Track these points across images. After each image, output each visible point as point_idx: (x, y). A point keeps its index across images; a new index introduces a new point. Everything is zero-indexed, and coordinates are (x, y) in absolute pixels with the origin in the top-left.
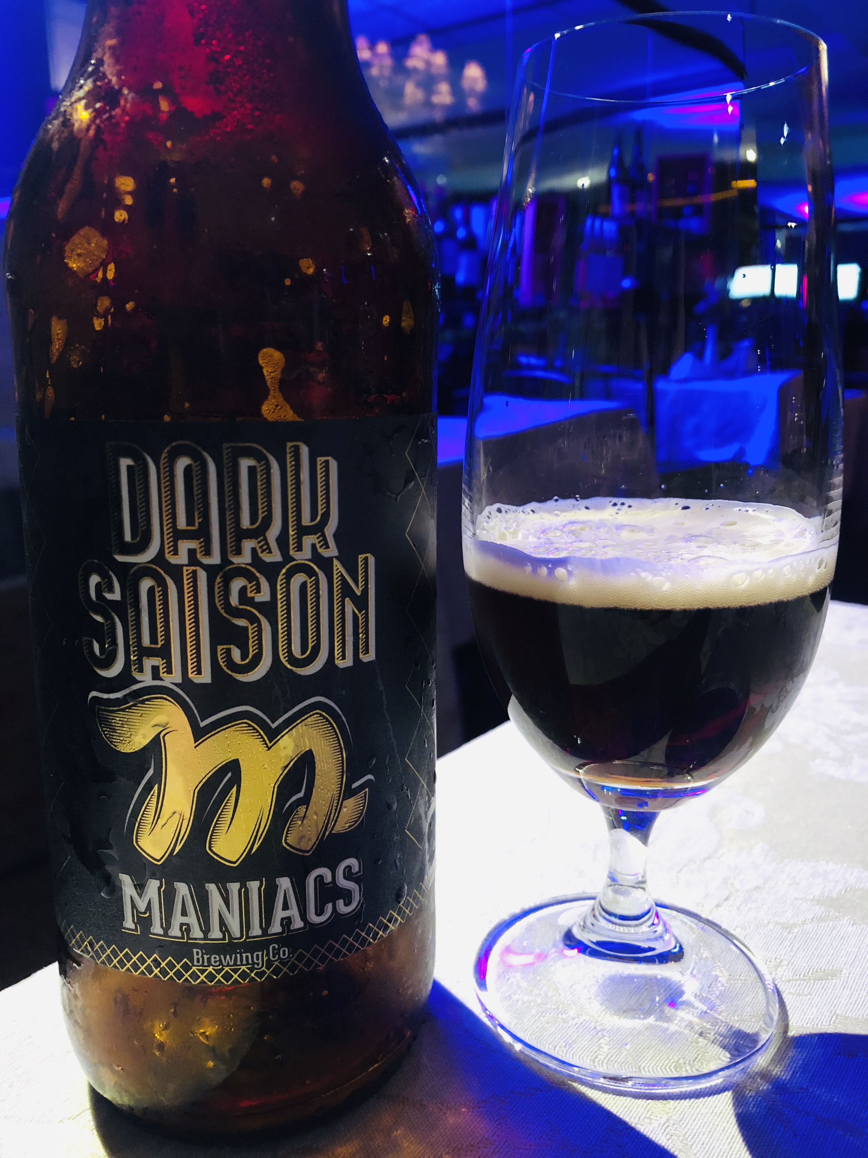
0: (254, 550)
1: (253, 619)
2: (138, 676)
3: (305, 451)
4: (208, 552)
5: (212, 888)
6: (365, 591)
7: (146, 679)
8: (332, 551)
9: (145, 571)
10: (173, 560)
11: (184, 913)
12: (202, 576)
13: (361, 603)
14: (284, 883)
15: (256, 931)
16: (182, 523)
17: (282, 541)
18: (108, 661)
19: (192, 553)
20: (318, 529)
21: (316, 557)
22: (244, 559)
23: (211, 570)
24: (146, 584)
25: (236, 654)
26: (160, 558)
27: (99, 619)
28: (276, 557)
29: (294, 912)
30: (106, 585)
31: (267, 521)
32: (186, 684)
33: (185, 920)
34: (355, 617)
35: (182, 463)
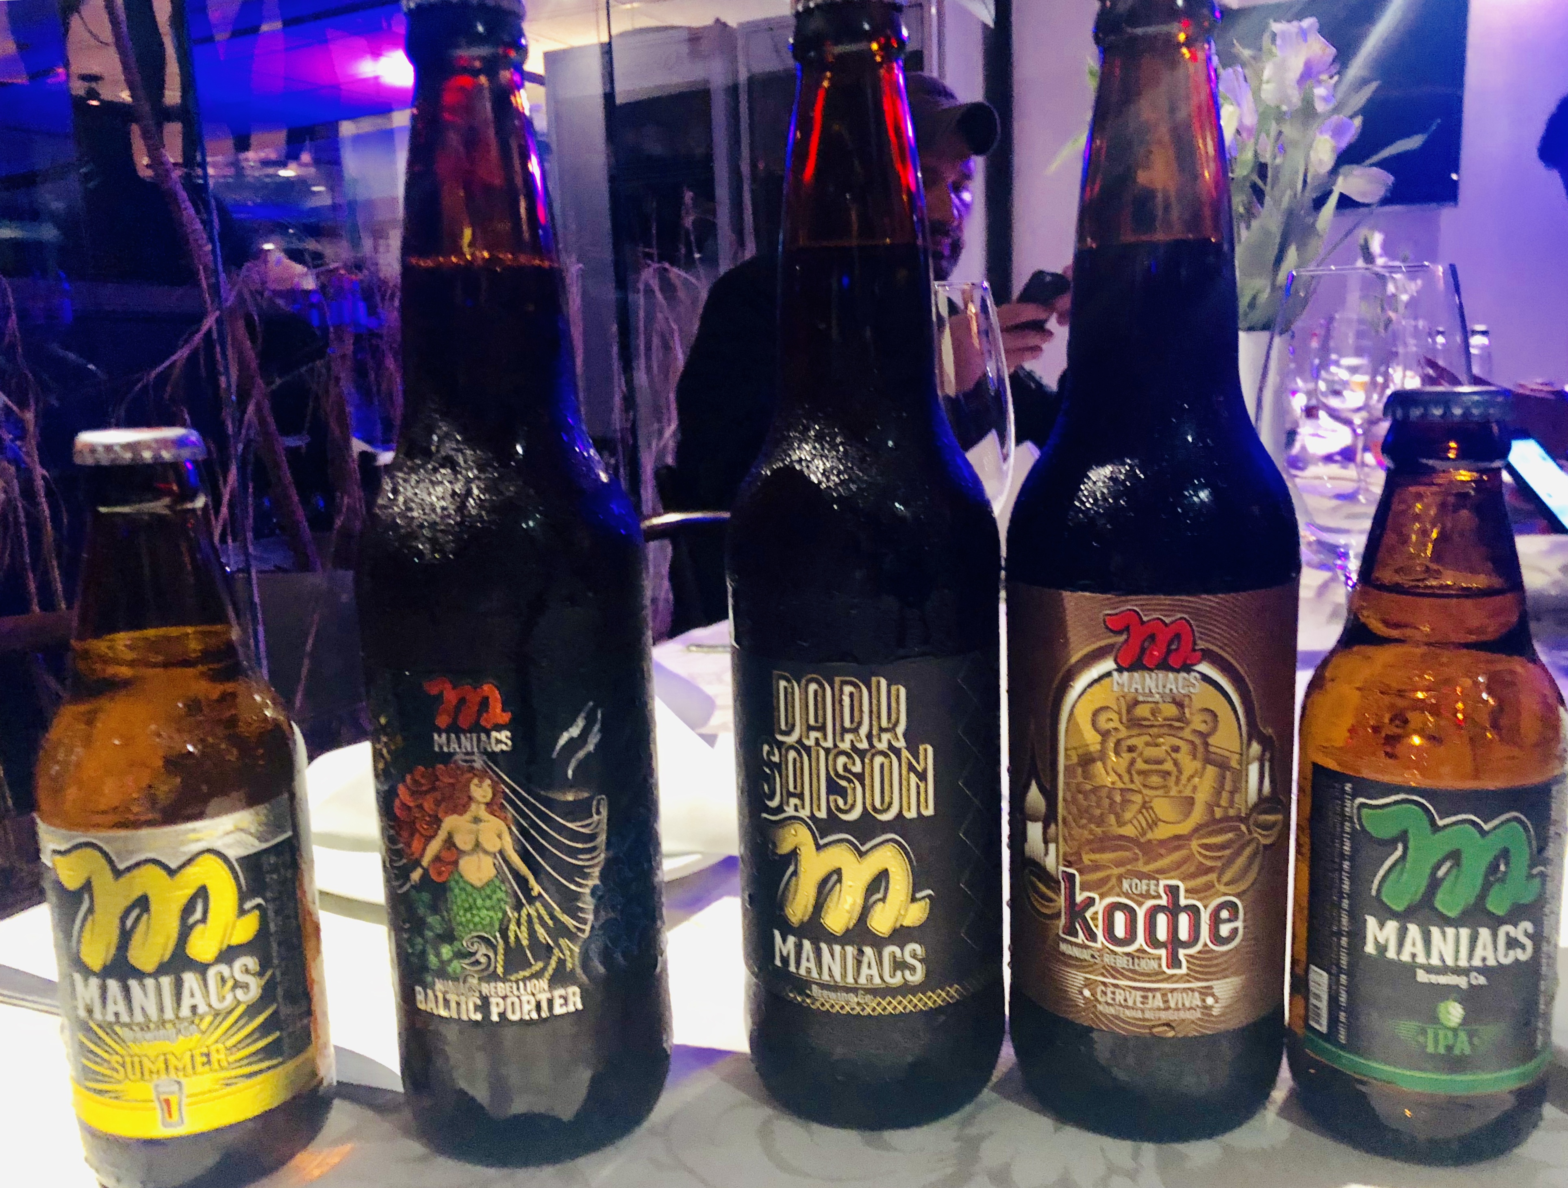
0: (852, 741)
1: (850, 781)
2: (786, 808)
3: (883, 683)
4: (825, 739)
5: (824, 946)
6: (925, 770)
7: (790, 811)
8: (901, 744)
9: (792, 747)
10: (807, 742)
11: (808, 959)
12: (822, 753)
13: (922, 776)
14: (869, 952)
15: (850, 980)
16: (812, 722)
17: (869, 737)
18: (771, 797)
19: (817, 739)
20: (892, 729)
21: (891, 747)
22: (845, 746)
23: (827, 751)
24: (792, 754)
25: (841, 802)
26: (800, 741)
27: (768, 771)
28: (864, 745)
29: (874, 971)
30: (771, 753)
31: (860, 724)
32: (813, 817)
33: (809, 965)
34: (918, 787)
35: (813, 687)
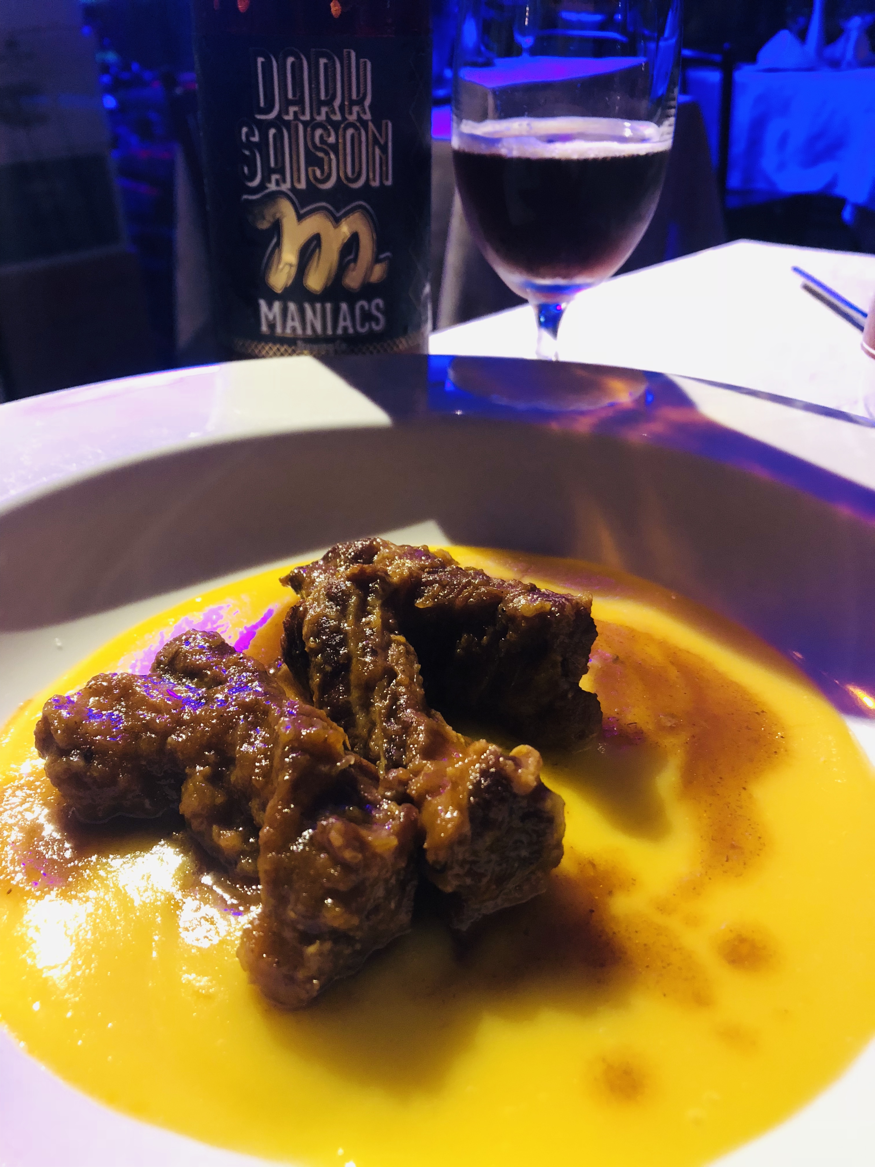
0: (327, 113)
1: (327, 154)
2: (268, 185)
3: (353, 55)
4: (303, 113)
5: (307, 307)
6: (386, 143)
7: (272, 187)
8: (368, 116)
9: (271, 124)
10: (286, 118)
11: (293, 319)
12: (301, 127)
13: (384, 149)
14: (344, 306)
15: (330, 332)
16: (290, 96)
17: (342, 107)
18: (252, 177)
19: (295, 113)
20: (360, 102)
21: (359, 119)
22: (322, 117)
23: (305, 124)
24: (272, 132)
25: (318, 173)
26: (279, 117)
27: (247, 153)
28: (338, 117)
29: (349, 323)
30: (251, 133)
31: (334, 97)
32: (293, 189)
33: (293, 324)
34: (381, 158)
35: (290, 60)
